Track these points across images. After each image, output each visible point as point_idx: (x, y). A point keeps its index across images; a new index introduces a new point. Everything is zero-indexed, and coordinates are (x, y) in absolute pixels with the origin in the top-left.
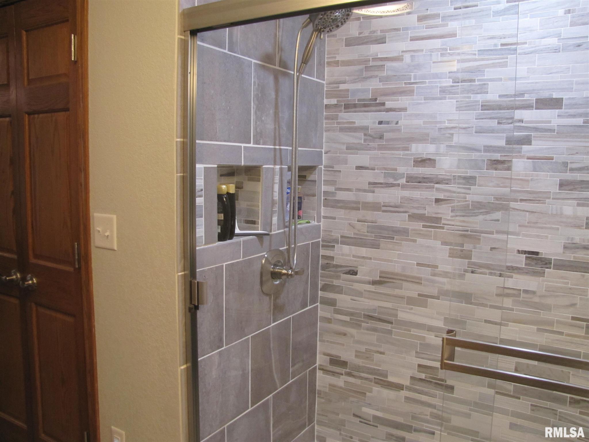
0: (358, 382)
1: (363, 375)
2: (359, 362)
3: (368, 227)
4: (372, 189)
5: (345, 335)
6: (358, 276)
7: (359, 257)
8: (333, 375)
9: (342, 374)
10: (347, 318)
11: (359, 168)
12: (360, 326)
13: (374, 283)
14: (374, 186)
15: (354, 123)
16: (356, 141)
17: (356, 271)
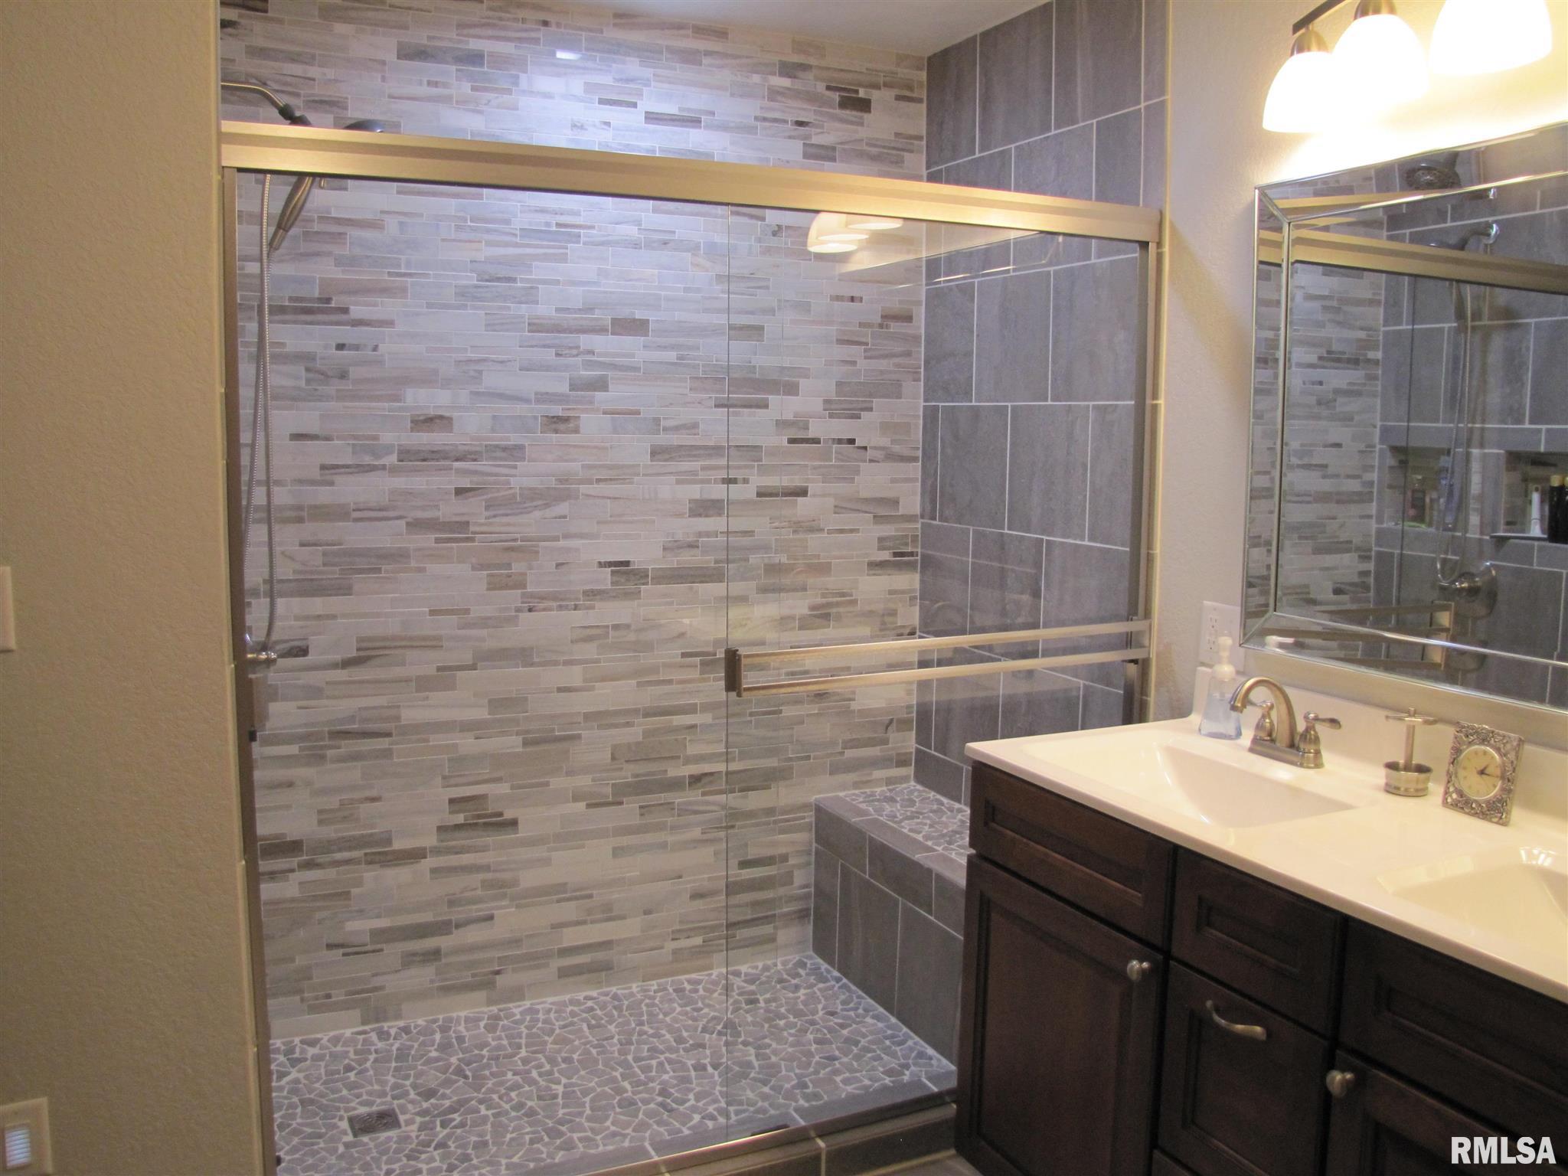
0: (331, 873)
1: (339, 856)
2: (330, 832)
3: (325, 554)
4: (328, 478)
5: (290, 785)
6: (309, 657)
7: (307, 618)
8: (272, 878)
9: (292, 871)
10: (293, 749)
11: (298, 437)
12: (323, 757)
13: (346, 664)
14: (333, 471)
15: (283, 345)
16: (288, 382)
17: (305, 648)
